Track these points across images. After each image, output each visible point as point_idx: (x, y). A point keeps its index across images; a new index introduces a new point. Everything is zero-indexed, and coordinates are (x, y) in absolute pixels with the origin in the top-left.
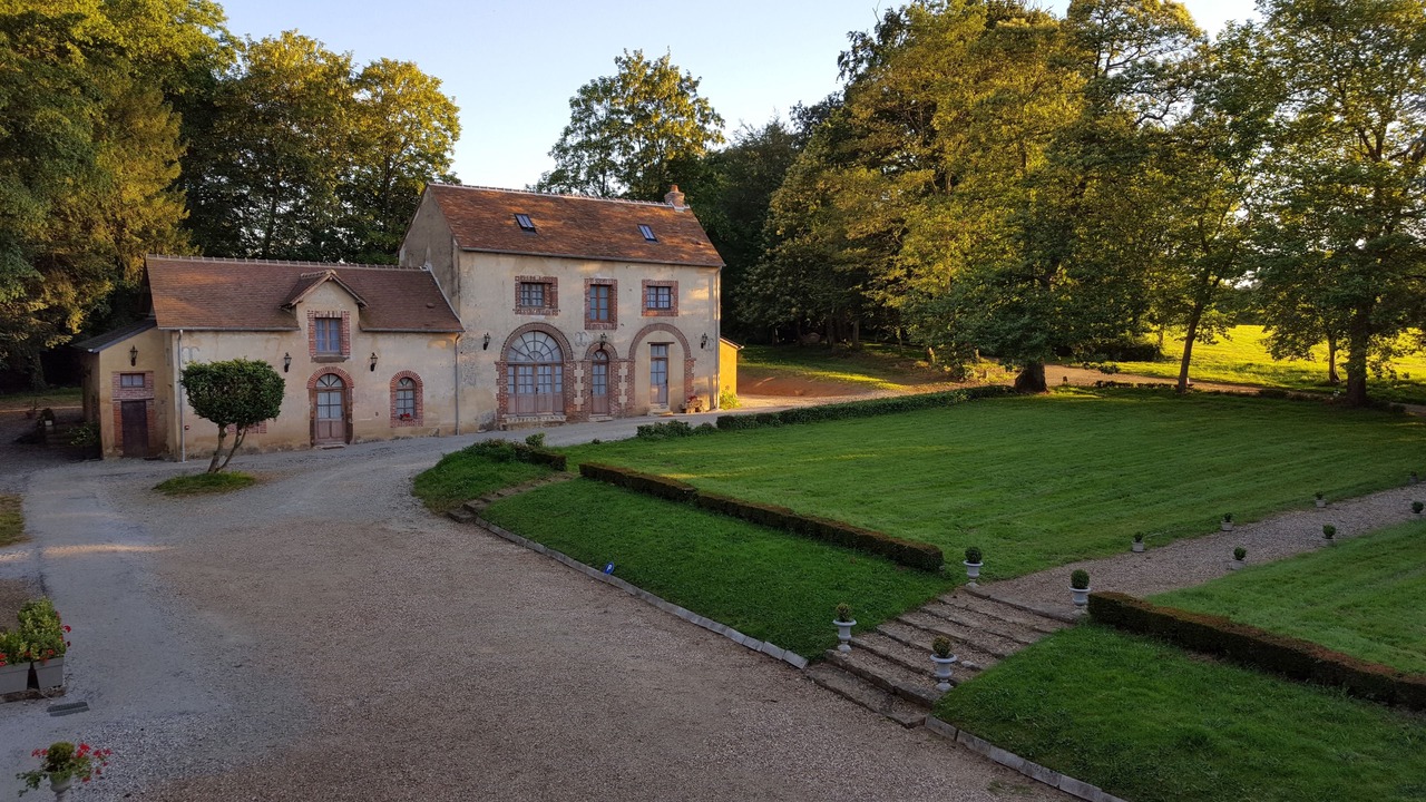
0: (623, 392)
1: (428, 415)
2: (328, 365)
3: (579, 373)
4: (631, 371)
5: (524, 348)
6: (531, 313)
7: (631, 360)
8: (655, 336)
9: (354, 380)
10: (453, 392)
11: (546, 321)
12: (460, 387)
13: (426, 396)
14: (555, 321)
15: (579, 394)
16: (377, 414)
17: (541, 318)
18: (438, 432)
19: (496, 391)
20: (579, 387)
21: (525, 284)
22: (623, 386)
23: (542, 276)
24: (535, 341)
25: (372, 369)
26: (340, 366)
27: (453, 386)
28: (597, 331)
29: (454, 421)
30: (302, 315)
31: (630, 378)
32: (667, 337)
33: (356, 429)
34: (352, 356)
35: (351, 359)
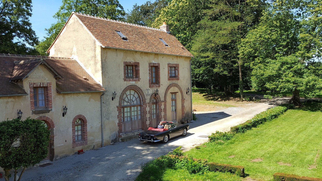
0: (163, 117)
1: (90, 138)
2: (41, 115)
3: (148, 109)
4: (165, 106)
5: (126, 98)
6: (130, 81)
7: (165, 101)
8: (172, 90)
9: (55, 123)
10: (100, 124)
11: (136, 84)
12: (103, 120)
13: (89, 128)
14: (139, 84)
15: (148, 119)
16: (66, 141)
17: (133, 83)
18: (94, 147)
19: (117, 121)
20: (148, 116)
21: (127, 65)
22: (163, 114)
23: (133, 61)
24: (130, 94)
25: (63, 116)
26: (47, 115)
27: (100, 121)
28: (153, 88)
29: (101, 140)
30: (26, 86)
31: (165, 109)
32: (176, 89)
33: (56, 152)
34: (53, 109)
35: (53, 110)
